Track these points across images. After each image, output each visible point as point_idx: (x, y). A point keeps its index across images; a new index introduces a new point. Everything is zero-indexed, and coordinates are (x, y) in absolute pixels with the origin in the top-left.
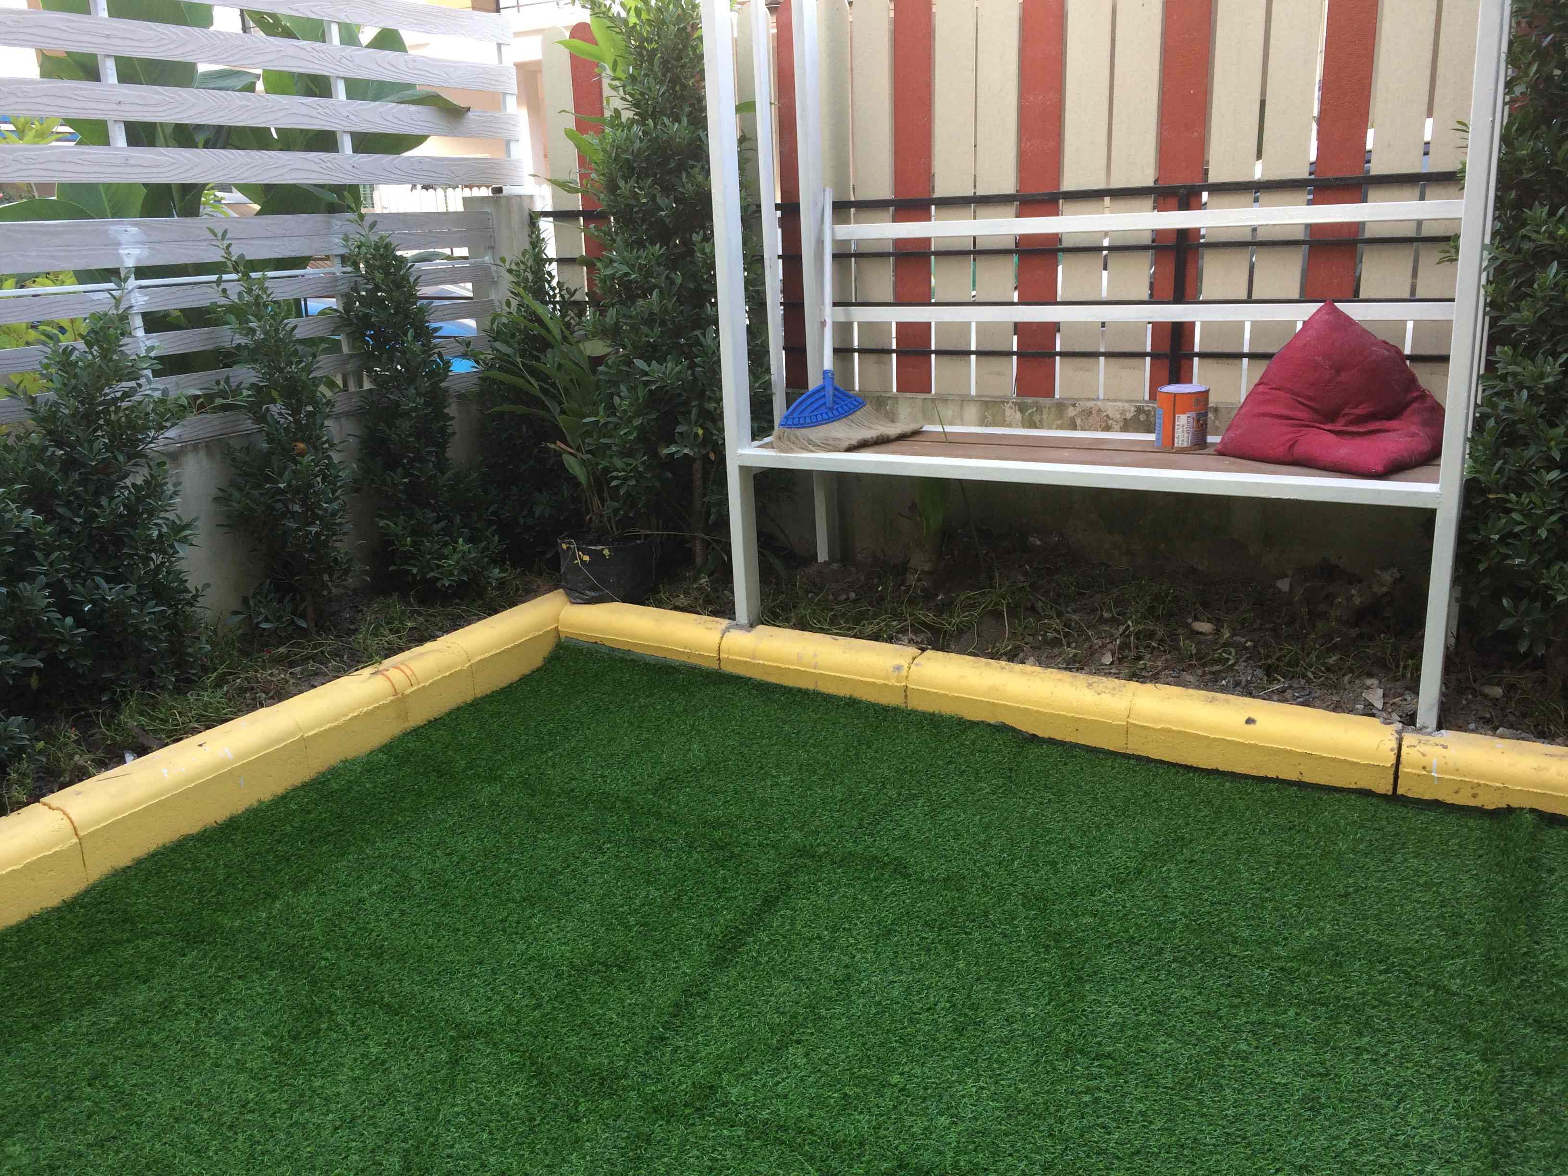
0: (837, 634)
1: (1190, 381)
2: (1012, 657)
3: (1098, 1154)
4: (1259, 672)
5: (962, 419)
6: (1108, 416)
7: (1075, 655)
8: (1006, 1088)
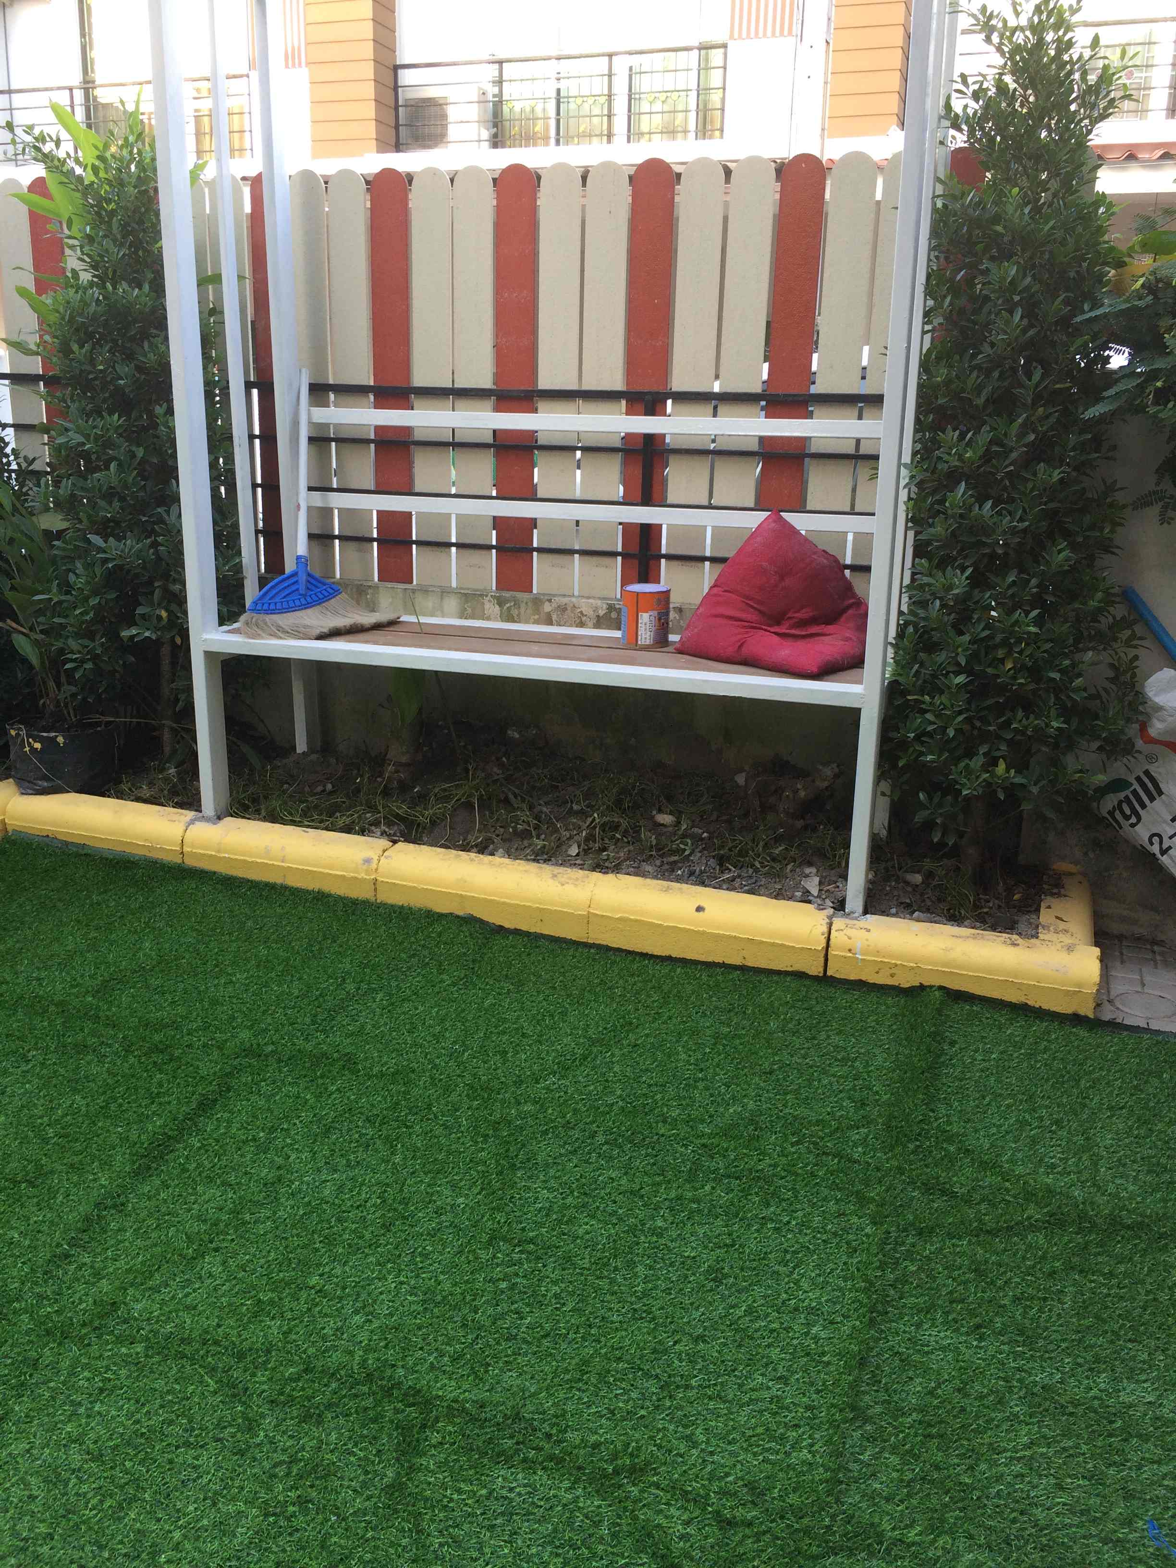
0: (308, 827)
1: (657, 581)
2: (483, 849)
3: (508, 1339)
4: (712, 862)
5: (442, 612)
6: (581, 612)
7: (544, 846)
8: (427, 1281)
